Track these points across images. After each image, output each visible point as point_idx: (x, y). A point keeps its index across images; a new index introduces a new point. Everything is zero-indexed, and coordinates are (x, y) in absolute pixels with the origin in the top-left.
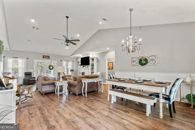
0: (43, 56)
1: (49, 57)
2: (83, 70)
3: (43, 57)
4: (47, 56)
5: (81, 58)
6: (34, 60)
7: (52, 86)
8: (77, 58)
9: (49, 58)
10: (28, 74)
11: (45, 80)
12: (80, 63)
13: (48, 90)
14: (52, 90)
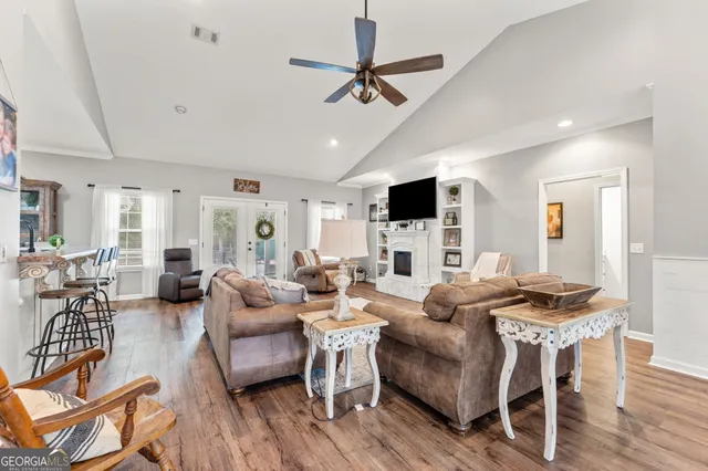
0: (236, 180)
1: (257, 184)
2: (403, 240)
3: (236, 188)
4: (251, 183)
5: (390, 188)
6: (202, 198)
7: (285, 337)
8: (367, 191)
9: (258, 192)
10: (177, 257)
11: (249, 305)
12: (386, 212)
13: (264, 369)
14: (287, 364)
